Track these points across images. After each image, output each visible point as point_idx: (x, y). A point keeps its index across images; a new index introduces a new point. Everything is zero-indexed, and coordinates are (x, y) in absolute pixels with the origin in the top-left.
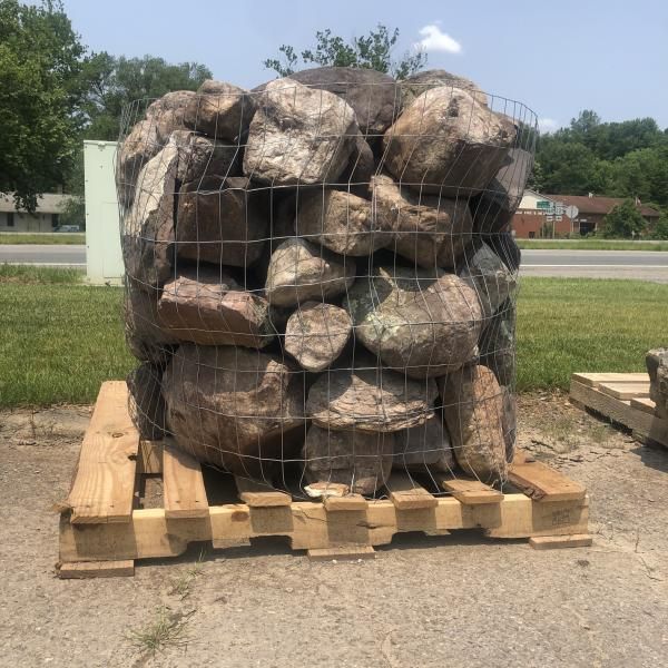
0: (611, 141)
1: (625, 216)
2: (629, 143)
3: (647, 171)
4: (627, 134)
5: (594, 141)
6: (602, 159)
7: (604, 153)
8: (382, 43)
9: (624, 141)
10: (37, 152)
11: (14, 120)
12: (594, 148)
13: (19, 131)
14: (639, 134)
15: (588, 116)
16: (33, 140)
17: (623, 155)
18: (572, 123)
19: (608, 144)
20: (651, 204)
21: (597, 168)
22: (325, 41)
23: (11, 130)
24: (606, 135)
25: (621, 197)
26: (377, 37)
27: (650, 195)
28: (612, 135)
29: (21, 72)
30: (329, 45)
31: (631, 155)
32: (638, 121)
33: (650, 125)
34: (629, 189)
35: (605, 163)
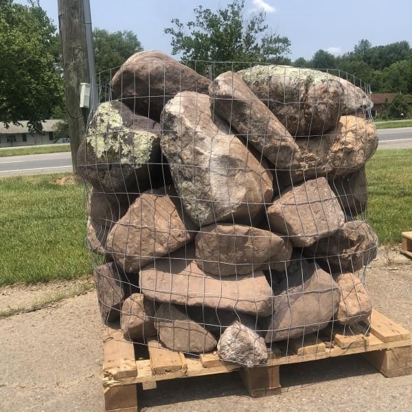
0: (380, 58)
1: (397, 104)
2: (392, 58)
3: (405, 74)
4: (390, 52)
5: (370, 58)
6: (375, 70)
7: (376, 65)
8: (236, 9)
9: (388, 57)
10: (42, 95)
11: (27, 76)
12: (369, 63)
13: (31, 83)
14: (398, 51)
15: (365, 43)
16: (40, 87)
17: (388, 66)
18: (355, 48)
19: (379, 60)
20: (408, 95)
21: (373, 75)
22: (200, 13)
23: (26, 83)
24: (376, 54)
25: (389, 92)
26: (232, 6)
27: (407, 89)
28: (381, 53)
29: (29, 46)
30: (203, 15)
31: (394, 66)
32: (397, 43)
33: (405, 45)
34: (393, 87)
35: (378, 72)
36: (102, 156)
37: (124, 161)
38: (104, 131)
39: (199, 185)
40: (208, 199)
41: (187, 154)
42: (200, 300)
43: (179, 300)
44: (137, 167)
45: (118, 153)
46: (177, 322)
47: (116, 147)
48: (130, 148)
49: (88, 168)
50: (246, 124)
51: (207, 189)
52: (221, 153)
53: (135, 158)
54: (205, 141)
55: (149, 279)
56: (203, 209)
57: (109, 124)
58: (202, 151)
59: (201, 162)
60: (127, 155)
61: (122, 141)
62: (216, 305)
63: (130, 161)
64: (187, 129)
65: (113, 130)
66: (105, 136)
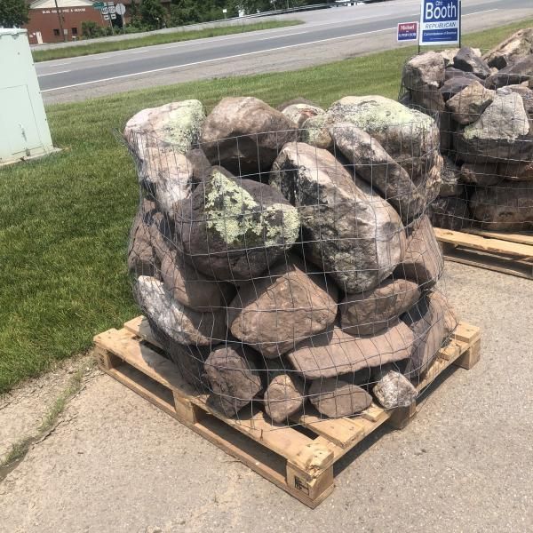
36: (235, 242)
37: (269, 244)
38: (239, 213)
39: (361, 255)
40: (373, 268)
41: (343, 225)
42: (363, 364)
43: (346, 370)
44: (287, 248)
45: (260, 236)
46: (338, 391)
47: (258, 229)
48: (279, 229)
49: (212, 256)
50: (393, 185)
51: (373, 258)
52: (385, 221)
53: (286, 239)
54: (367, 210)
55: (306, 359)
56: (364, 277)
57: (244, 204)
58: (364, 221)
59: (365, 233)
60: (274, 238)
61: (266, 222)
62: (378, 363)
63: (278, 242)
64: (345, 200)
65: (251, 210)
66: (240, 218)
